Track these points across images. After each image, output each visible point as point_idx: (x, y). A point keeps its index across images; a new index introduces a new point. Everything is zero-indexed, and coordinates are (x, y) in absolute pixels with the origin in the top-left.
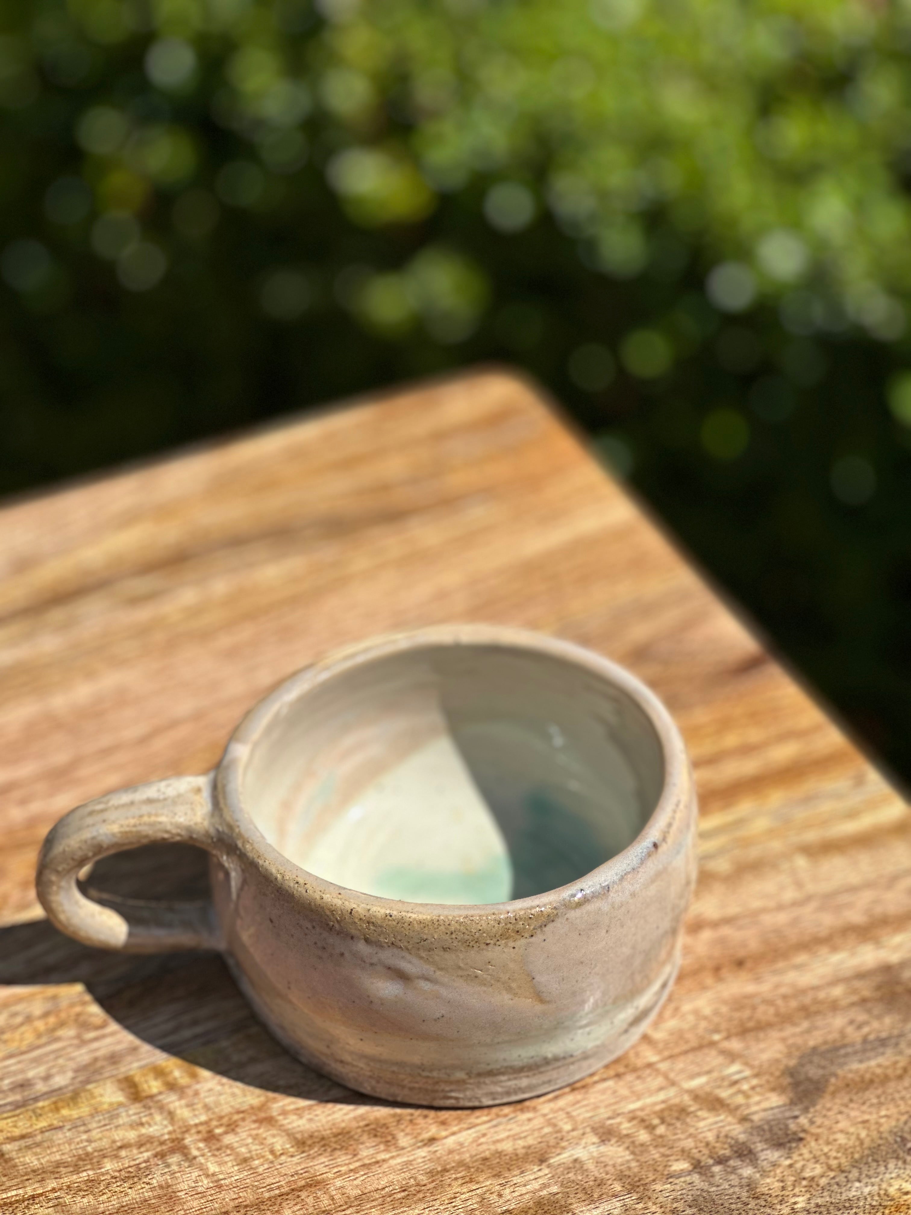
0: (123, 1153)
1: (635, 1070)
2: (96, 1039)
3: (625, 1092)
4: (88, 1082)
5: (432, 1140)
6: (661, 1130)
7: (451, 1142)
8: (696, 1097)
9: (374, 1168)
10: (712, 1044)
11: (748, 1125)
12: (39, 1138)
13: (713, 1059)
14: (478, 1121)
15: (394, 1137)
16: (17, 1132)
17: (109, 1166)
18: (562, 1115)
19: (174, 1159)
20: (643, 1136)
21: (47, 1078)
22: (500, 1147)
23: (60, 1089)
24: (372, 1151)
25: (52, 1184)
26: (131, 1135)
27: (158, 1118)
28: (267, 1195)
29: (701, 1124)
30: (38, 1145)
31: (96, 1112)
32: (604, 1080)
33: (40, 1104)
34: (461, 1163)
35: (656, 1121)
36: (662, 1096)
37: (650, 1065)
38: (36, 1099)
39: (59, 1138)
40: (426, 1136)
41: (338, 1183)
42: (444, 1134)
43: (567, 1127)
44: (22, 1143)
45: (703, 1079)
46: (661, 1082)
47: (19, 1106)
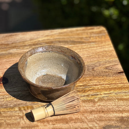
0: (15, 116)
1: (83, 122)
2: (18, 102)
3: (81, 124)
4: (15, 107)
5: (54, 124)
7: (56, 125)
8: (90, 127)
9: (45, 126)
10: (95, 121)
12: (6, 112)
13: (94, 123)
14: (61, 123)
15: (50, 123)
16: (4, 111)
17: (13, 118)
18: (72, 125)
19: (21, 119)
21: (10, 105)
22: (62, 127)
23: (11, 107)
24: (46, 124)
25: (5, 118)
26: (17, 115)
27: (21, 113)
28: (31, 126)
30: (6, 113)
31: (14, 110)
32: (79, 122)
34: (57, 128)
36: (85, 126)
37: (86, 122)
38: (8, 107)
39: (9, 113)
41: (40, 127)
43: (72, 127)
44: (4, 112)
45: (92, 125)
46: (86, 124)
47: (5, 108)
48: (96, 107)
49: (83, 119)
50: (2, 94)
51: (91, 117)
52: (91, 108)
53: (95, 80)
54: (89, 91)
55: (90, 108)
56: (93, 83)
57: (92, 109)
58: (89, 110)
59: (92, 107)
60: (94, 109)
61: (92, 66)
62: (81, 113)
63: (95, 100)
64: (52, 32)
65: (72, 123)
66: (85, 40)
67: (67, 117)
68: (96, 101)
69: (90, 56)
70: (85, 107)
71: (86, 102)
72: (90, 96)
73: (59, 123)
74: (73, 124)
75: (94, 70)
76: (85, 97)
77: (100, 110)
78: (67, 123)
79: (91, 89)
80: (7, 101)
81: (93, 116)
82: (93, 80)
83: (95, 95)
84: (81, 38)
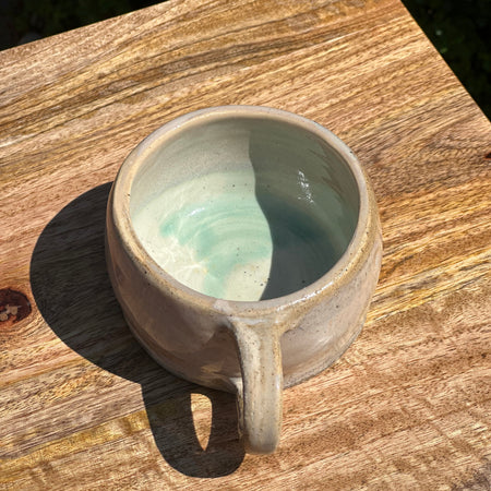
0: (121, 468)
1: (419, 424)
2: (106, 393)
3: (412, 438)
4: (101, 421)
5: (300, 466)
6: (434, 464)
7: (310, 468)
8: (455, 442)
9: (266, 483)
10: (466, 408)
11: (485, 462)
12: (73, 457)
13: (467, 419)
14: (327, 454)
15: (278, 463)
16: (60, 453)
17: (113, 477)
18: (376, 452)
19: (151, 474)
20: (423, 468)
21: (78, 418)
22: (339, 472)
23: (86, 425)
24: (265, 472)
26: (126, 457)
27: (142, 446)
29: (458, 461)
30: (72, 462)
31: (106, 441)
32: (401, 430)
33: (74, 435)
34: (316, 482)
35: (431, 458)
36: (434, 442)
37: (428, 421)
38: (71, 432)
39: (85, 456)
40: (296, 463)
42: (307, 462)
43: (379, 460)
44: (63, 460)
45: (459, 432)
46: (435, 433)
47: (62, 436)
48: (448, 341)
49: (414, 410)
50: (23, 372)
51: (441, 394)
52: (425, 349)
53: (402, 210)
54: (393, 269)
55: (426, 353)
56: (397, 226)
57: (434, 355)
58: (424, 361)
59: (431, 344)
60: (441, 350)
61: (368, 146)
62: (394, 382)
63: (434, 305)
65: (373, 441)
66: (297, 28)
67: (342, 418)
68: (440, 310)
69: (344, 102)
70: (401, 352)
71: (399, 328)
72: (408, 294)
73: (317, 453)
74: (380, 442)
75: (382, 167)
76: (388, 303)
77: (469, 349)
78: (352, 445)
79: (398, 258)
80: (57, 403)
81: (450, 384)
82: (393, 216)
83: (425, 283)
84: (279, 25)
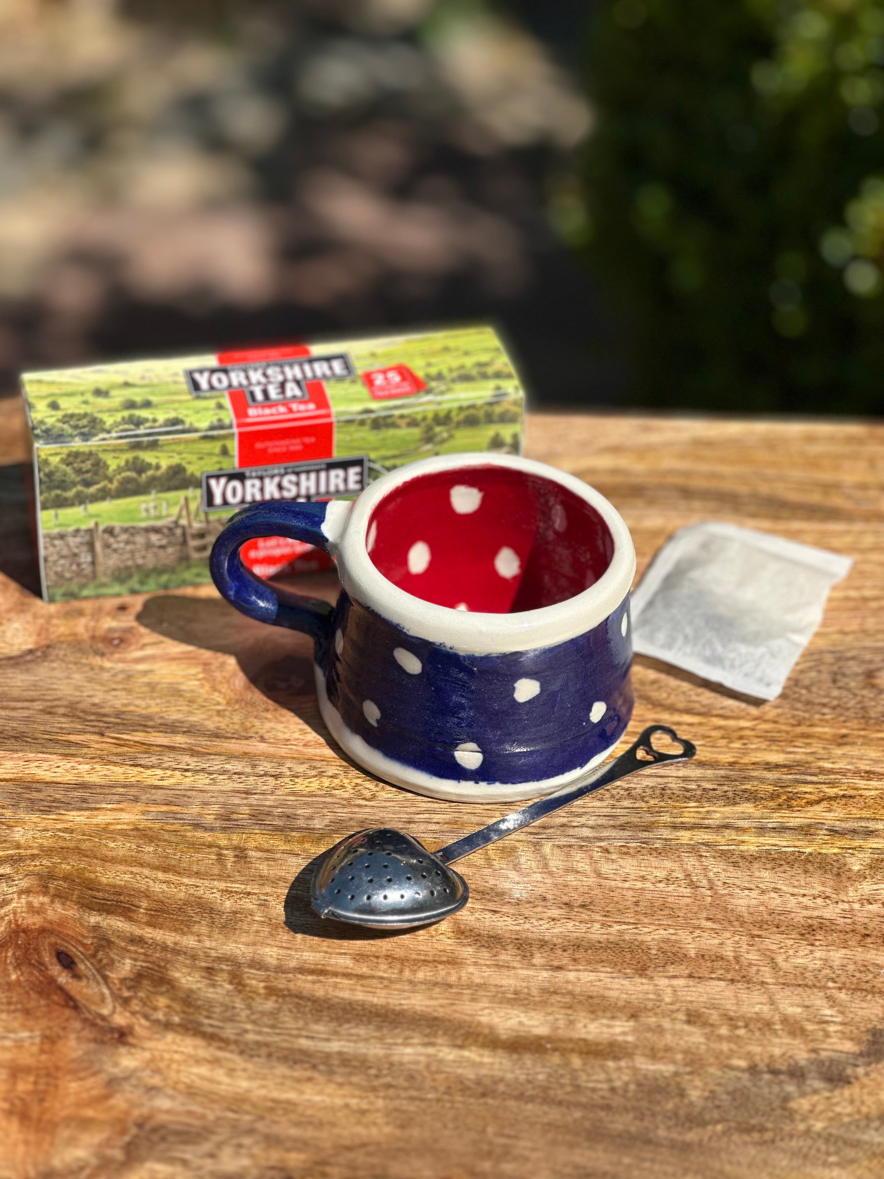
1: (748, 982)
3: (729, 993)
5: (559, 968)
6: (741, 1032)
7: (571, 976)
8: (785, 1020)
9: (503, 970)
10: (825, 988)
11: (813, 1056)
12: (278, 856)
13: (818, 1000)
14: (603, 969)
15: (532, 955)
16: (266, 846)
18: (669, 990)
20: (724, 1031)
21: (310, 818)
22: (607, 993)
23: (314, 829)
24: (509, 958)
25: (268, 889)
28: (414, 956)
29: (777, 1040)
30: (274, 860)
32: (720, 979)
33: (293, 834)
34: (571, 993)
35: (741, 1024)
36: (757, 1009)
37: (763, 983)
38: (293, 830)
40: (556, 963)
41: (471, 969)
42: (570, 967)
43: (668, 1000)
44: (264, 855)
45: (799, 1010)
46: (764, 999)
47: (278, 829)
48: (846, 906)
49: (750, 965)
50: (271, 750)
51: (800, 961)
52: (810, 903)
53: (868, 742)
54: (818, 802)
55: (806, 908)
56: (852, 757)
57: (816, 913)
58: (800, 915)
59: (819, 901)
60: (831, 912)
61: (868, 656)
62: (742, 924)
63: (850, 860)
64: (647, 430)
65: (674, 977)
66: (848, 497)
67: (648, 938)
68: (856, 868)
69: (865, 599)
70: (773, 895)
71: (786, 867)
72: (822, 835)
73: (589, 962)
74: (681, 982)
75: (873, 686)
76: (788, 835)
77: (871, 925)
78: (642, 971)
79: (831, 792)
80: (293, 794)
81: (818, 954)
82: (854, 744)
83: (854, 831)
84: (827, 488)
